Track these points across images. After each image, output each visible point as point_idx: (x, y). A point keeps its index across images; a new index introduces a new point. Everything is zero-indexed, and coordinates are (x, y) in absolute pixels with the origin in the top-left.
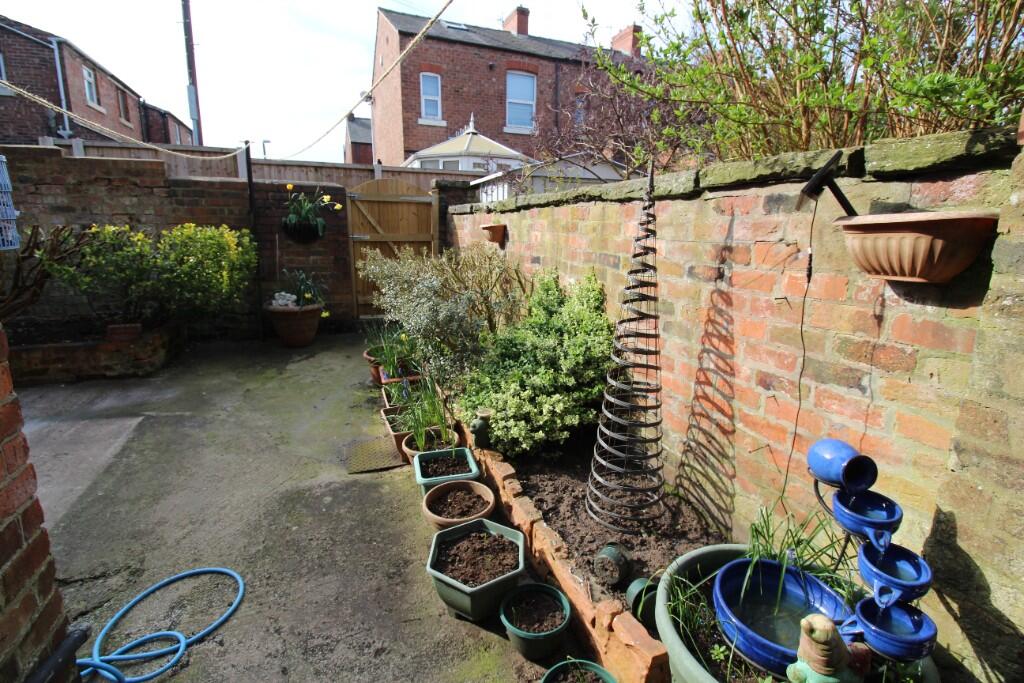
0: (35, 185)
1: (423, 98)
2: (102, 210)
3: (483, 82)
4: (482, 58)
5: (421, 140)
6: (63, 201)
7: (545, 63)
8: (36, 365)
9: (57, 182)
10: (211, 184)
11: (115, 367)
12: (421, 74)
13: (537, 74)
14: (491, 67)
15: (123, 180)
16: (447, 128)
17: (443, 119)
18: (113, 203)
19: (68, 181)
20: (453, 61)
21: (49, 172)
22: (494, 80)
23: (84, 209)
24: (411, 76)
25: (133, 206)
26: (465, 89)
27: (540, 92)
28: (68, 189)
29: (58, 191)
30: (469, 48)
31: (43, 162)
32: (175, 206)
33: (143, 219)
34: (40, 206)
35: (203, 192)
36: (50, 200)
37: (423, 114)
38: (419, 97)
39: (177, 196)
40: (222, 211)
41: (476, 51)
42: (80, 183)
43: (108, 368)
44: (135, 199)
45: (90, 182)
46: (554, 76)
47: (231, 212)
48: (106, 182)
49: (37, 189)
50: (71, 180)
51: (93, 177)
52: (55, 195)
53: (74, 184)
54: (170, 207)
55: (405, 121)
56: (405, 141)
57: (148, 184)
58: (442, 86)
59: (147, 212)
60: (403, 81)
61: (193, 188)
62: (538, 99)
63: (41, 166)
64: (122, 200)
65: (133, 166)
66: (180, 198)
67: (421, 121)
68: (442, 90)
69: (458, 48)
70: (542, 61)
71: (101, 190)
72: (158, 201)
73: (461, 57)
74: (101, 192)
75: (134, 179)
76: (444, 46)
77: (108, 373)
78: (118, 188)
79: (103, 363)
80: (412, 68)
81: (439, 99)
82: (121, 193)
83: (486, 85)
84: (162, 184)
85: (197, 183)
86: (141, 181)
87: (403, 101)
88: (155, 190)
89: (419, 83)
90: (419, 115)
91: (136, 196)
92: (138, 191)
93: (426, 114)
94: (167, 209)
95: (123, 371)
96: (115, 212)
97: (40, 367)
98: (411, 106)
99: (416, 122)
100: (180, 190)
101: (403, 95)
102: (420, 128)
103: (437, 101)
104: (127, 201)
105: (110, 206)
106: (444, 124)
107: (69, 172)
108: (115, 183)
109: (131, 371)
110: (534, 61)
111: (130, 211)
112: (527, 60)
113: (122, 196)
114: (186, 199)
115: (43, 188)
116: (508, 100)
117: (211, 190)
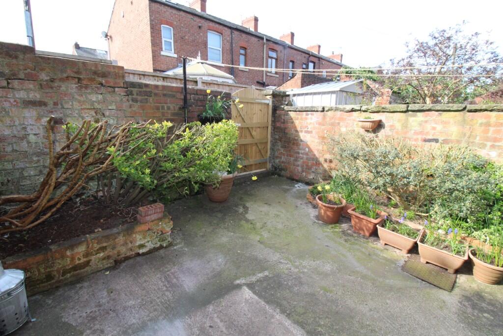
0: (7, 79)
1: (163, 40)
2: (72, 105)
3: (195, 35)
4: (195, 21)
5: (163, 64)
6: (36, 95)
7: (226, 29)
8: (79, 259)
9: (30, 78)
10: (157, 87)
11: (146, 244)
12: (162, 25)
13: (222, 34)
14: (200, 27)
15: (92, 80)
16: (177, 58)
17: (175, 53)
18: (82, 99)
19: (41, 77)
20: (179, 20)
21: (21, 68)
22: (201, 34)
23: (55, 104)
24: (156, 26)
25: (99, 102)
26: (186, 37)
27: (223, 44)
28: (41, 85)
29: (31, 86)
30: (188, 14)
31: (16, 57)
32: (131, 102)
33: (107, 113)
34: (12, 100)
35: (151, 92)
36: (22, 95)
37: (164, 49)
38: (161, 39)
39: (133, 95)
40: (163, 108)
41: (192, 17)
42: (52, 80)
43: (142, 246)
44: (100, 97)
45: (61, 80)
46: (231, 36)
47: (169, 108)
48: (77, 80)
49: (8, 83)
50: (44, 76)
51: (65, 75)
52: (28, 90)
53: (46, 81)
54: (127, 104)
55: (153, 52)
56: (153, 64)
57: (112, 84)
58: (174, 34)
59: (110, 108)
60: (152, 28)
61: (144, 89)
62: (223, 47)
63: (14, 61)
64: (89, 97)
65: (100, 69)
66: (135, 96)
67: (163, 53)
68: (174, 36)
69: (182, 13)
70: (224, 28)
71: (72, 87)
72: (118, 99)
73: (184, 19)
74: (72, 89)
75: (100, 79)
76: (174, 12)
77: (141, 251)
78: (86, 87)
79: (138, 243)
80: (156, 21)
81: (172, 41)
82: (89, 91)
83: (198, 37)
84: (122, 85)
85: (147, 85)
86: (106, 82)
87: (152, 40)
88: (117, 89)
89: (161, 31)
90: (161, 49)
91: (101, 94)
92: (103, 90)
93: (165, 49)
94: (125, 105)
95: (153, 246)
96: (84, 107)
97: (83, 260)
98: (157, 43)
99: (160, 53)
100: (135, 90)
101: (152, 36)
102: (162, 57)
103: (171, 43)
104: (94, 97)
105: (79, 102)
106: (176, 56)
107: (42, 70)
108: (85, 82)
109: (158, 245)
110: (221, 27)
111: (97, 106)
112: (217, 26)
113: (90, 94)
114: (139, 98)
115: (16, 83)
116: (208, 46)
117: (157, 92)
